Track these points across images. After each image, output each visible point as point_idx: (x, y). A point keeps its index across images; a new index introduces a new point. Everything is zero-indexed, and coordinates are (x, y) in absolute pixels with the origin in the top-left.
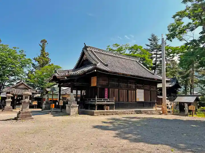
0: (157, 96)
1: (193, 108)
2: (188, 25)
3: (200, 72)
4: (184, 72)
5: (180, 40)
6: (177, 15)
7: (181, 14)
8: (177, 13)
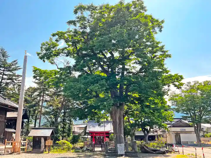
0: (4, 129)
1: (50, 143)
2: (63, 50)
3: (48, 103)
4: (31, 101)
5: (52, 64)
6: (57, 34)
7: (61, 35)
8: (58, 32)
